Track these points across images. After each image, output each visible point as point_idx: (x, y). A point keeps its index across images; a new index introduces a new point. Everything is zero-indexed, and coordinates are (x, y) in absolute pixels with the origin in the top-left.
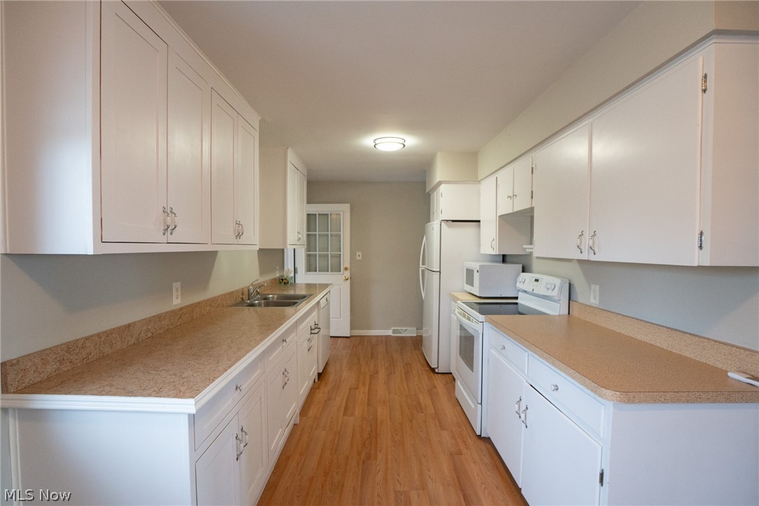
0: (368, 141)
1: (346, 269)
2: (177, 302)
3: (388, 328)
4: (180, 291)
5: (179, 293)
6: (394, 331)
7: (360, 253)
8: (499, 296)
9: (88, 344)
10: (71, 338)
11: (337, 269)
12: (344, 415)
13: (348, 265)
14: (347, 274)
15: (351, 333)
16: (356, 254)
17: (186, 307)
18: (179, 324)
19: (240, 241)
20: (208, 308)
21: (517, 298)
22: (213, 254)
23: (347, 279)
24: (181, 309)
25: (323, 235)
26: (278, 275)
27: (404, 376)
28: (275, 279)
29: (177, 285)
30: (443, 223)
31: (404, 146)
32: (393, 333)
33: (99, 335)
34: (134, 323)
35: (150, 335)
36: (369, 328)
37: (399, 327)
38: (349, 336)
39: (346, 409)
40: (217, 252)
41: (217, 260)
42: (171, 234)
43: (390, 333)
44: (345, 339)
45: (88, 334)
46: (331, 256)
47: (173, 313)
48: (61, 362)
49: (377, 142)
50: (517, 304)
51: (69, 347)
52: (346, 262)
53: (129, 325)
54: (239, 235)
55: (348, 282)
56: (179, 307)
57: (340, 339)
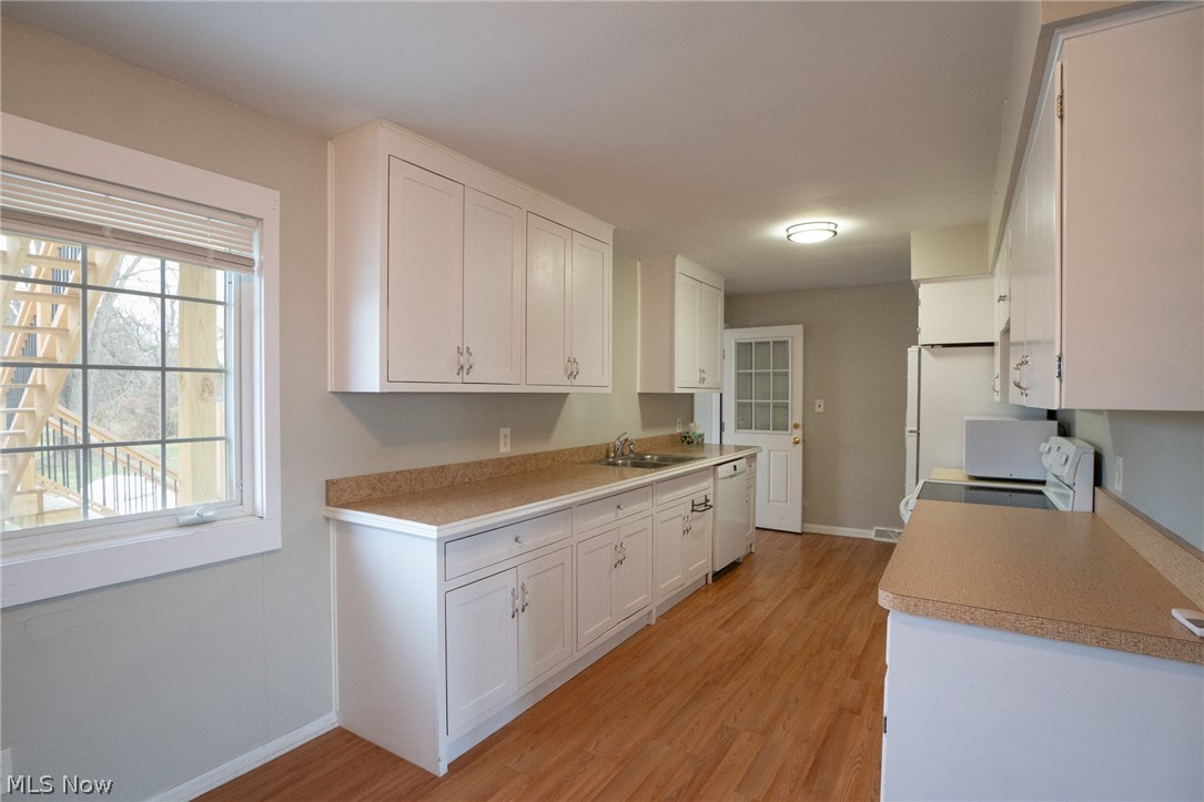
0: (778, 231)
1: (796, 426)
2: (505, 449)
3: (869, 527)
4: (509, 437)
5: (508, 440)
6: (879, 533)
7: (822, 402)
8: (1008, 476)
9: (398, 478)
10: (383, 470)
11: (781, 426)
12: (720, 628)
13: (799, 421)
14: (798, 434)
15: (802, 527)
16: (814, 404)
17: (516, 457)
18: (506, 473)
19: (575, 382)
20: (549, 462)
21: (1043, 483)
22: (561, 398)
23: (797, 443)
24: (509, 458)
25: (762, 374)
26: (679, 430)
27: (850, 598)
28: (673, 436)
29: (505, 431)
30: (923, 350)
31: (836, 233)
32: (876, 536)
33: (410, 471)
34: (450, 466)
35: (467, 480)
36: (837, 524)
37: (887, 526)
38: (799, 531)
39: (728, 621)
40: (568, 394)
41: (566, 405)
42: (468, 373)
43: (871, 534)
44: (791, 536)
45: (400, 469)
46: (774, 406)
47: (500, 461)
48: (374, 489)
49: (791, 231)
50: (1040, 493)
51: (381, 478)
52: (796, 414)
53: (443, 467)
54: (572, 375)
55: (800, 446)
56: (508, 456)
57: (784, 535)
